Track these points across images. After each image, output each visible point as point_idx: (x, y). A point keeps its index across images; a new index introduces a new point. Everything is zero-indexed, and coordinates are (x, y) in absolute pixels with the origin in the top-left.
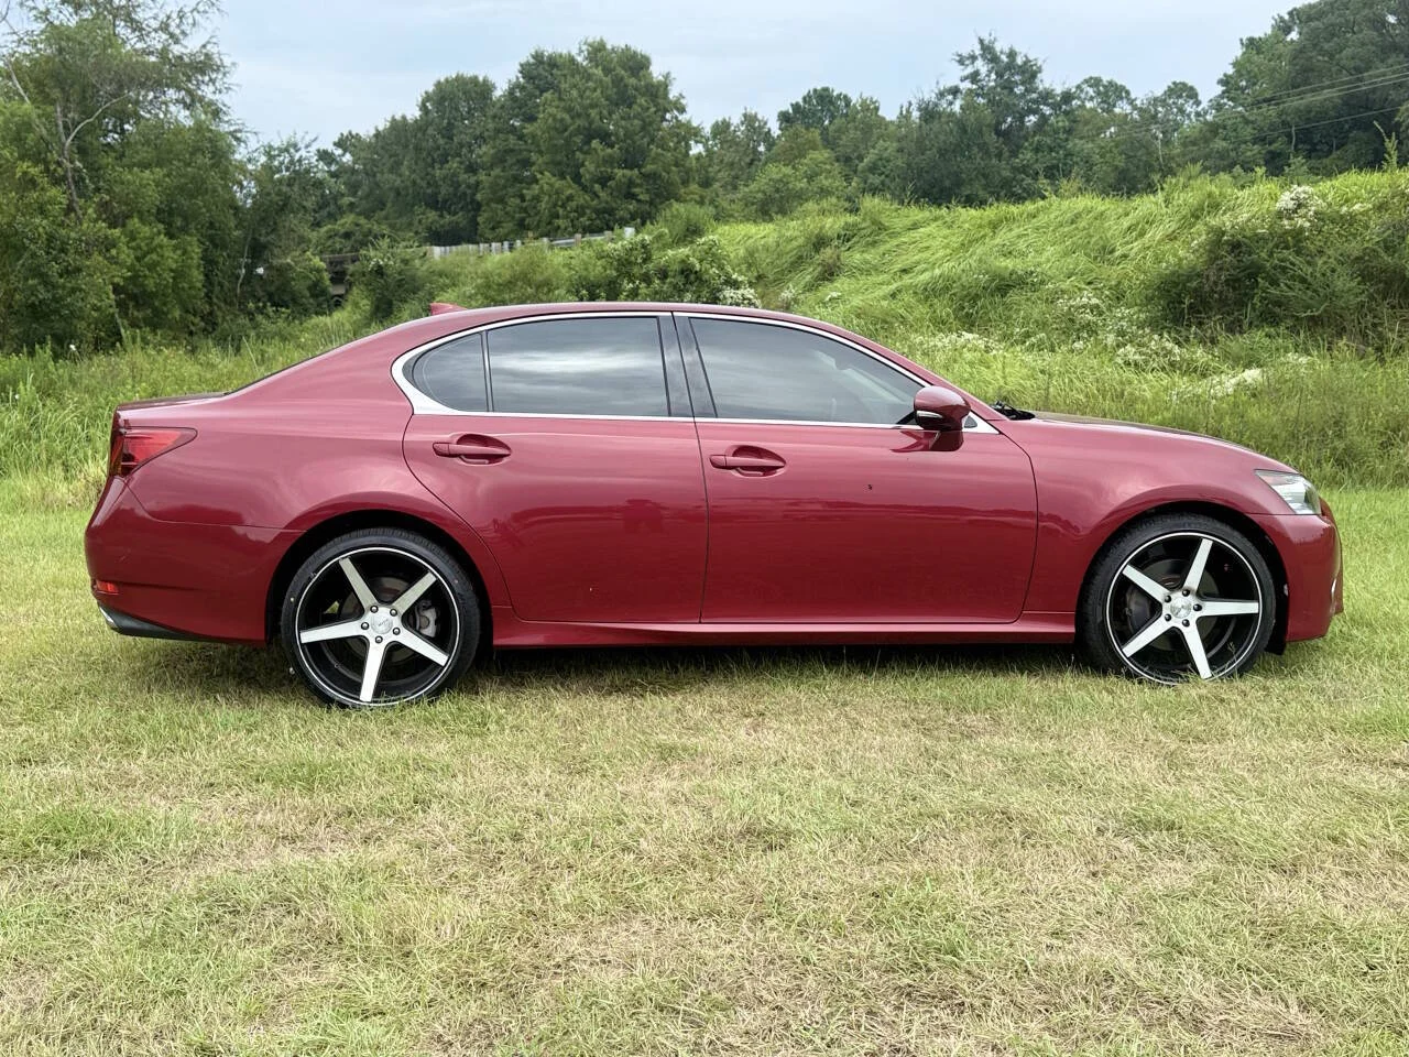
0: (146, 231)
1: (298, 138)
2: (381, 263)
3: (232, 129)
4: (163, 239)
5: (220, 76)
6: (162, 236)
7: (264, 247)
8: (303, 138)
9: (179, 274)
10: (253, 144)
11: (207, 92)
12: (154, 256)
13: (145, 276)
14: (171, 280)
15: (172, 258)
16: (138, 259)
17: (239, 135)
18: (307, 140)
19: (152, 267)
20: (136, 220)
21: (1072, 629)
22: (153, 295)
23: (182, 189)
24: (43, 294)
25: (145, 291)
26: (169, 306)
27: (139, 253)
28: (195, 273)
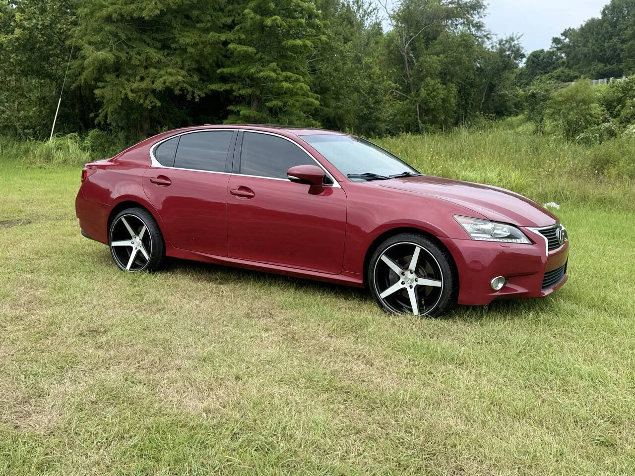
0: (432, 82)
1: (514, 36)
2: (534, 92)
3: (485, 34)
4: (439, 85)
5: (482, 10)
6: (439, 84)
7: (494, 86)
8: (516, 36)
9: (444, 101)
10: (495, 39)
11: (476, 19)
12: (435, 93)
13: (430, 102)
14: (441, 103)
15: (442, 93)
16: (428, 95)
17: (489, 36)
18: (518, 37)
19: (433, 98)
20: (429, 78)
21: (361, 282)
22: (433, 110)
23: (452, 63)
24: (365, 111)
25: (430, 108)
26: (440, 114)
27: (429, 92)
28: (452, 99)
